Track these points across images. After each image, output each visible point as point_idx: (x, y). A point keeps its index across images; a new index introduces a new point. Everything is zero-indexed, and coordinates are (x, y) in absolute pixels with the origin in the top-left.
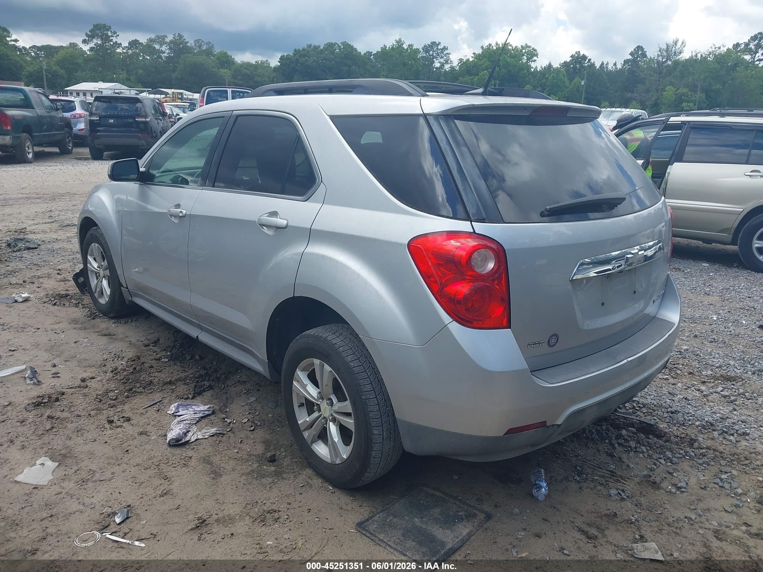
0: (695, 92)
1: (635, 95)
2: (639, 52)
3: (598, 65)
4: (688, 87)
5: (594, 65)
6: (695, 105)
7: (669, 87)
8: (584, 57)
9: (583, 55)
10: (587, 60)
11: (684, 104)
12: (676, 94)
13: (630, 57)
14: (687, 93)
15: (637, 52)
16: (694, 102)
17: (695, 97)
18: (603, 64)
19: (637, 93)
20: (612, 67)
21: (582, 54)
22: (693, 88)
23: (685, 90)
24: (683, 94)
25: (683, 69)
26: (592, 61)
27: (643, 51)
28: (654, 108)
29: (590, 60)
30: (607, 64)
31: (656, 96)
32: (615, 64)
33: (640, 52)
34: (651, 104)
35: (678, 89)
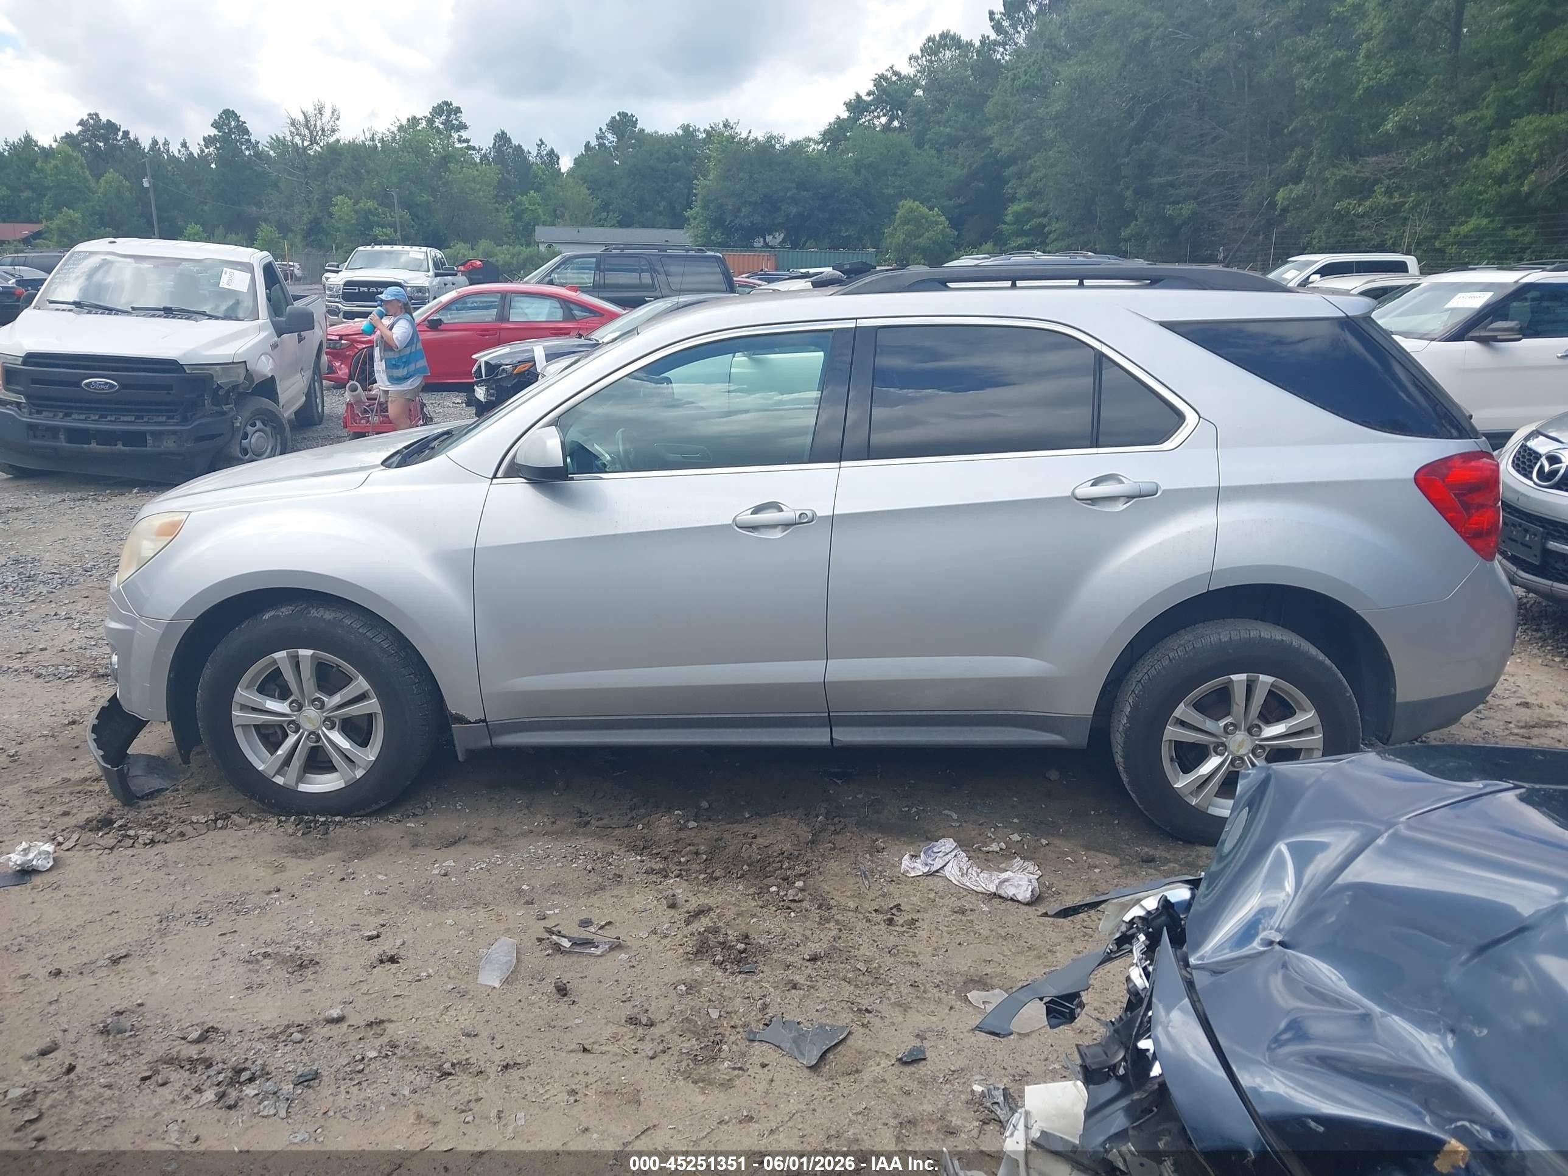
0: (390, 206)
1: (265, 210)
2: (229, 123)
3: (146, 144)
4: (374, 198)
5: (138, 144)
6: (396, 232)
7: (339, 197)
8: (112, 127)
9: (108, 121)
10: (121, 134)
11: (377, 231)
12: (356, 212)
13: (214, 132)
14: (376, 209)
15: (227, 122)
16: (393, 226)
17: (392, 217)
18: (155, 142)
19: (269, 208)
20: (179, 151)
21: (104, 119)
22: (385, 200)
23: (371, 204)
24: (370, 211)
25: (355, 162)
26: (132, 137)
27: (238, 121)
28: (312, 238)
29: (126, 133)
30: (164, 144)
31: (310, 213)
32: (184, 145)
33: (233, 123)
34: (303, 230)
35: (356, 203)
